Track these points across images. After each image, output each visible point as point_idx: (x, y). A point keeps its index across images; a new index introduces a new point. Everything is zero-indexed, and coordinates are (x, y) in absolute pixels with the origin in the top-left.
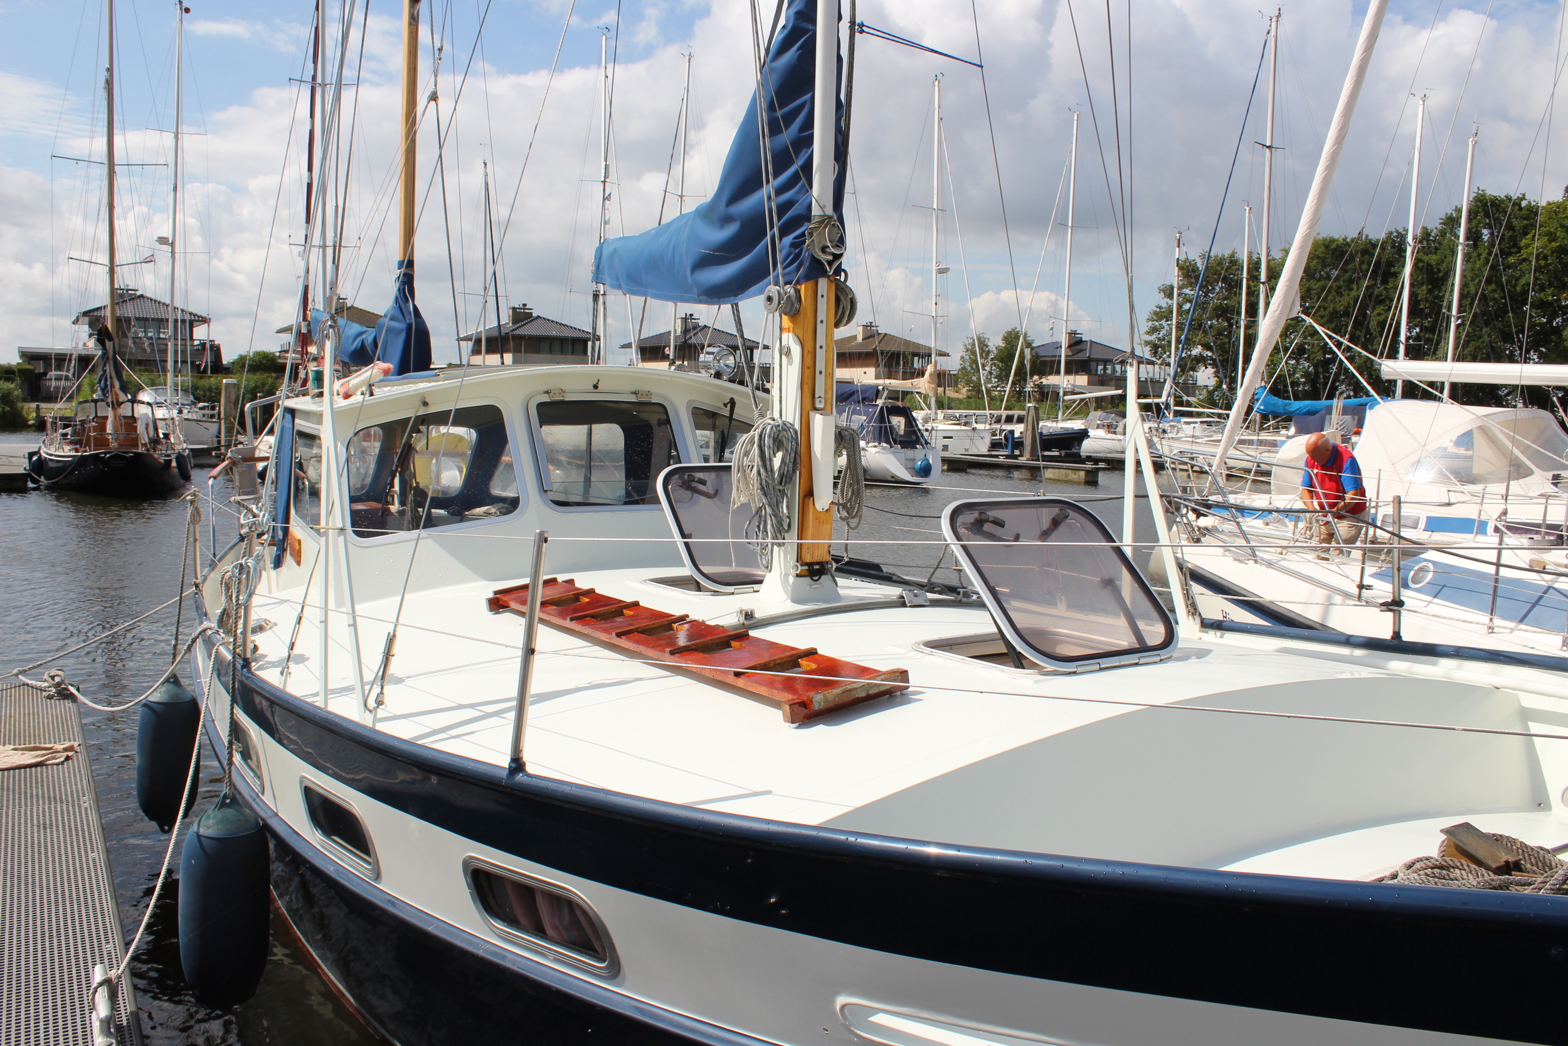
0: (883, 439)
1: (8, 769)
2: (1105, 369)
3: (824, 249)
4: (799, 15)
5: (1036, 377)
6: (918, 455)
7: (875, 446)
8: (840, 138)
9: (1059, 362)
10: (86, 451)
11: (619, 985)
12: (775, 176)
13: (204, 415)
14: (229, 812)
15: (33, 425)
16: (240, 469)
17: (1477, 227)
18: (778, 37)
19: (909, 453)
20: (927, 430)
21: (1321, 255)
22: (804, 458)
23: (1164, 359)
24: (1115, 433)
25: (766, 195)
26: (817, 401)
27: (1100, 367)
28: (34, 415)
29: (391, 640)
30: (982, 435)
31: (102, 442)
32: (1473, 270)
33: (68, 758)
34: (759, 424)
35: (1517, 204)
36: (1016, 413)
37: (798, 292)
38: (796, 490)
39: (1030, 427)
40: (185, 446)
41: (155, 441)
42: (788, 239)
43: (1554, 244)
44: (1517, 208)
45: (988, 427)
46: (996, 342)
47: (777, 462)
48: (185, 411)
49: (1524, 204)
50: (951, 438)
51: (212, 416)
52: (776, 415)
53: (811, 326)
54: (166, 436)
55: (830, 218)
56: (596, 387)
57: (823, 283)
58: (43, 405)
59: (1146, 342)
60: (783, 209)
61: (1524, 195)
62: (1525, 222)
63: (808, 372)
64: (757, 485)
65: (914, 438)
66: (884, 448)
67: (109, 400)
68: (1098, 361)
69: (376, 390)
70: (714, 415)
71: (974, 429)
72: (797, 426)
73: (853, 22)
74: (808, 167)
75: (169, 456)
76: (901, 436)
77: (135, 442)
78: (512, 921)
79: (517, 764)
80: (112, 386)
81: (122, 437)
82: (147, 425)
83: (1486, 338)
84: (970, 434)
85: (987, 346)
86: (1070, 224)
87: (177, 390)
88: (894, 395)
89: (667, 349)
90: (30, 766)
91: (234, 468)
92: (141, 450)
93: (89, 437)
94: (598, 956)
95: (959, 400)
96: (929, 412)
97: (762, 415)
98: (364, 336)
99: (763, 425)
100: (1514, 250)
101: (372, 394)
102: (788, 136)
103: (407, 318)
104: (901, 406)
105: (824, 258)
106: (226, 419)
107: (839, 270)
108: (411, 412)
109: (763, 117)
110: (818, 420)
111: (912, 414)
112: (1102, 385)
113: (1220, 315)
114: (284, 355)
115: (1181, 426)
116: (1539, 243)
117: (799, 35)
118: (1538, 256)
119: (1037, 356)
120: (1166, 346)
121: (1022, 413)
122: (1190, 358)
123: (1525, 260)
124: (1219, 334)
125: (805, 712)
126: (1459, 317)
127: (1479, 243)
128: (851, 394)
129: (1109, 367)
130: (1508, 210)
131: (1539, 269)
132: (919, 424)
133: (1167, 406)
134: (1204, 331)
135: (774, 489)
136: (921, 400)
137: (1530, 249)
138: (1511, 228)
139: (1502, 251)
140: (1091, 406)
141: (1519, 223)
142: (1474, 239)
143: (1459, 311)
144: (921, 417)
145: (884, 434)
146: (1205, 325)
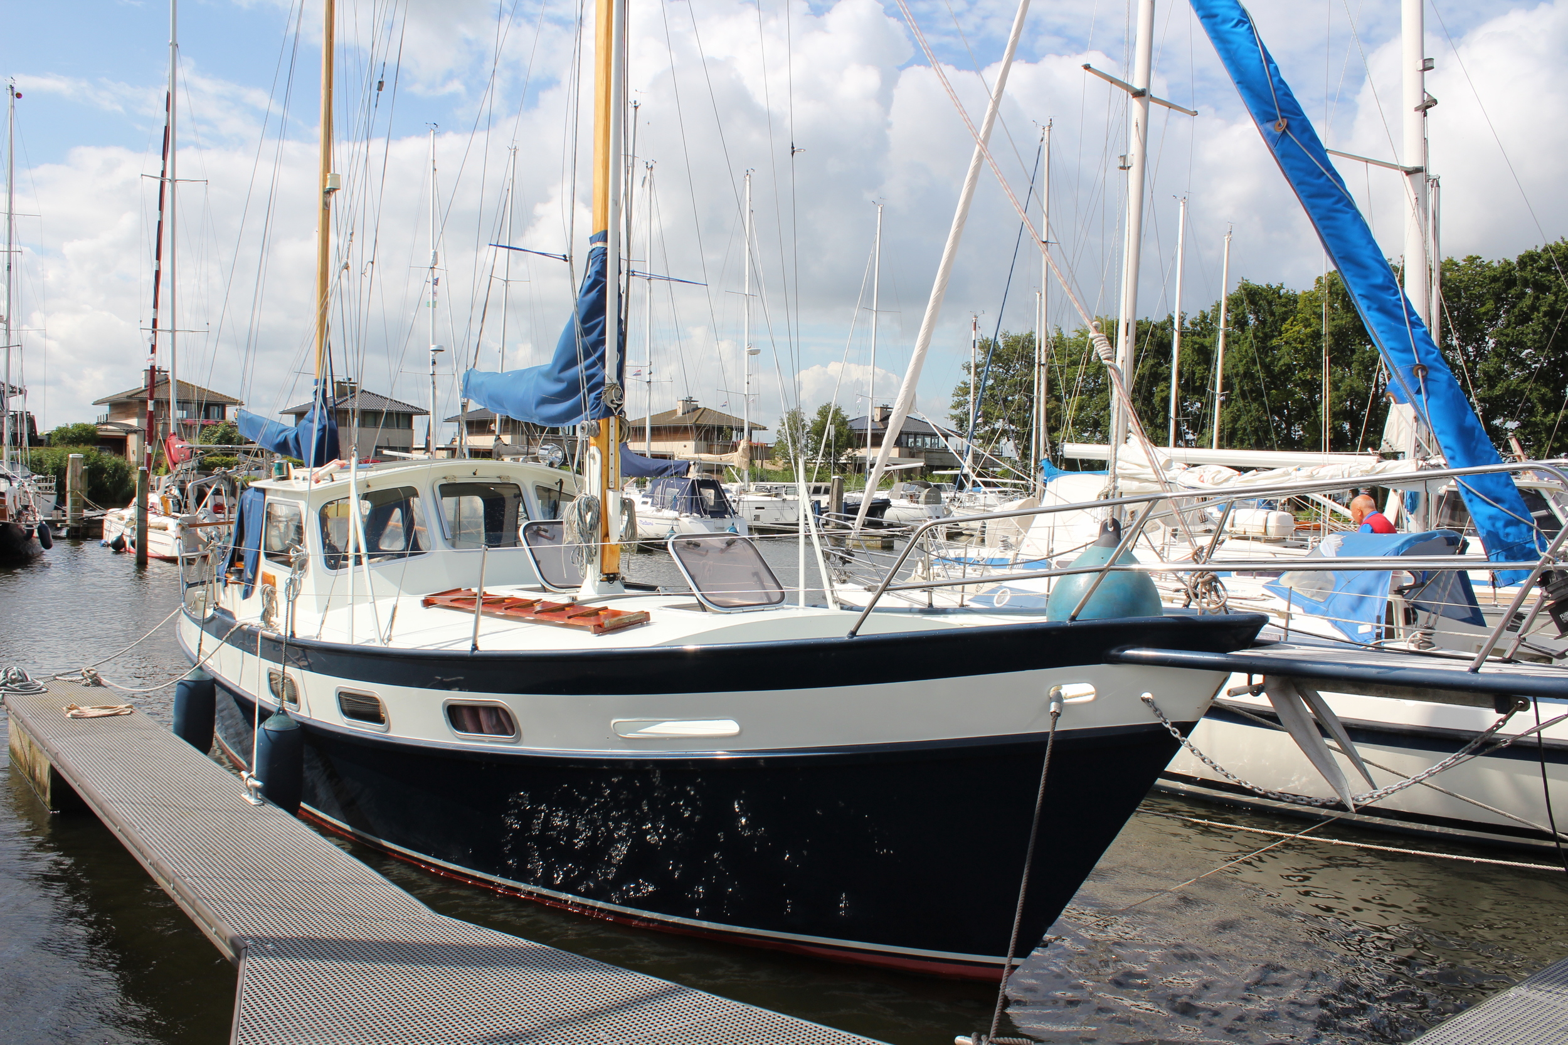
0: (694, 509)
1: (98, 717)
2: (915, 442)
3: (612, 402)
4: (597, 273)
5: (850, 450)
6: (727, 521)
7: (687, 516)
8: (621, 338)
9: (866, 435)
11: (519, 745)
12: (585, 359)
14: (282, 717)
18: (588, 283)
19: (718, 522)
20: (734, 501)
22: (603, 515)
24: (918, 502)
25: (580, 369)
26: (610, 484)
27: (911, 440)
30: (791, 505)
33: (132, 712)
34: (579, 496)
35: (1276, 292)
36: (823, 485)
37: (598, 424)
38: (599, 533)
39: (835, 497)
40: (39, 517)
41: (20, 513)
42: (593, 395)
43: (1309, 330)
44: (1277, 296)
46: (810, 416)
47: (588, 518)
48: (26, 484)
49: (1282, 292)
50: (763, 508)
52: (588, 492)
53: (606, 444)
54: (26, 508)
55: (615, 384)
56: (475, 474)
57: (612, 419)
60: (590, 378)
61: (1282, 284)
62: (1284, 309)
63: (605, 468)
64: (577, 531)
65: (723, 508)
66: (695, 518)
68: (908, 434)
69: (336, 476)
70: (549, 490)
71: (784, 500)
72: (599, 498)
73: (628, 271)
74: (602, 358)
75: (31, 526)
76: (711, 507)
77: (3, 513)
78: (466, 730)
79: (475, 647)
82: (15, 497)
83: (1254, 413)
84: (780, 505)
85: (803, 419)
88: (709, 469)
89: (493, 425)
90: (112, 715)
92: (9, 520)
94: (510, 734)
95: (776, 472)
96: (742, 484)
97: (580, 492)
98: (286, 433)
99: (580, 497)
100: (1276, 334)
101: (333, 480)
102: (594, 336)
103: (322, 421)
104: (712, 478)
105: (613, 406)
106: (72, 492)
107: (621, 412)
109: (578, 330)
110: (611, 495)
111: (724, 486)
112: (913, 457)
113: (1020, 390)
114: (105, 427)
115: (978, 495)
116: (1296, 328)
117: (597, 283)
118: (1295, 340)
119: (851, 430)
120: (968, 420)
121: (829, 484)
122: (994, 431)
123: (1286, 343)
124: (1019, 409)
125: (601, 630)
126: (1222, 395)
127: (1246, 327)
128: (666, 469)
129: (919, 440)
130: (1270, 298)
131: (1296, 351)
132: (728, 495)
133: (966, 476)
134: (1005, 406)
135: (587, 533)
136: (734, 473)
137: (1288, 334)
138: (1272, 314)
139: (1265, 334)
140: (896, 479)
141: (1278, 310)
142: (1241, 323)
143: (1223, 389)
144: (731, 489)
145: (696, 505)
146: (1005, 400)
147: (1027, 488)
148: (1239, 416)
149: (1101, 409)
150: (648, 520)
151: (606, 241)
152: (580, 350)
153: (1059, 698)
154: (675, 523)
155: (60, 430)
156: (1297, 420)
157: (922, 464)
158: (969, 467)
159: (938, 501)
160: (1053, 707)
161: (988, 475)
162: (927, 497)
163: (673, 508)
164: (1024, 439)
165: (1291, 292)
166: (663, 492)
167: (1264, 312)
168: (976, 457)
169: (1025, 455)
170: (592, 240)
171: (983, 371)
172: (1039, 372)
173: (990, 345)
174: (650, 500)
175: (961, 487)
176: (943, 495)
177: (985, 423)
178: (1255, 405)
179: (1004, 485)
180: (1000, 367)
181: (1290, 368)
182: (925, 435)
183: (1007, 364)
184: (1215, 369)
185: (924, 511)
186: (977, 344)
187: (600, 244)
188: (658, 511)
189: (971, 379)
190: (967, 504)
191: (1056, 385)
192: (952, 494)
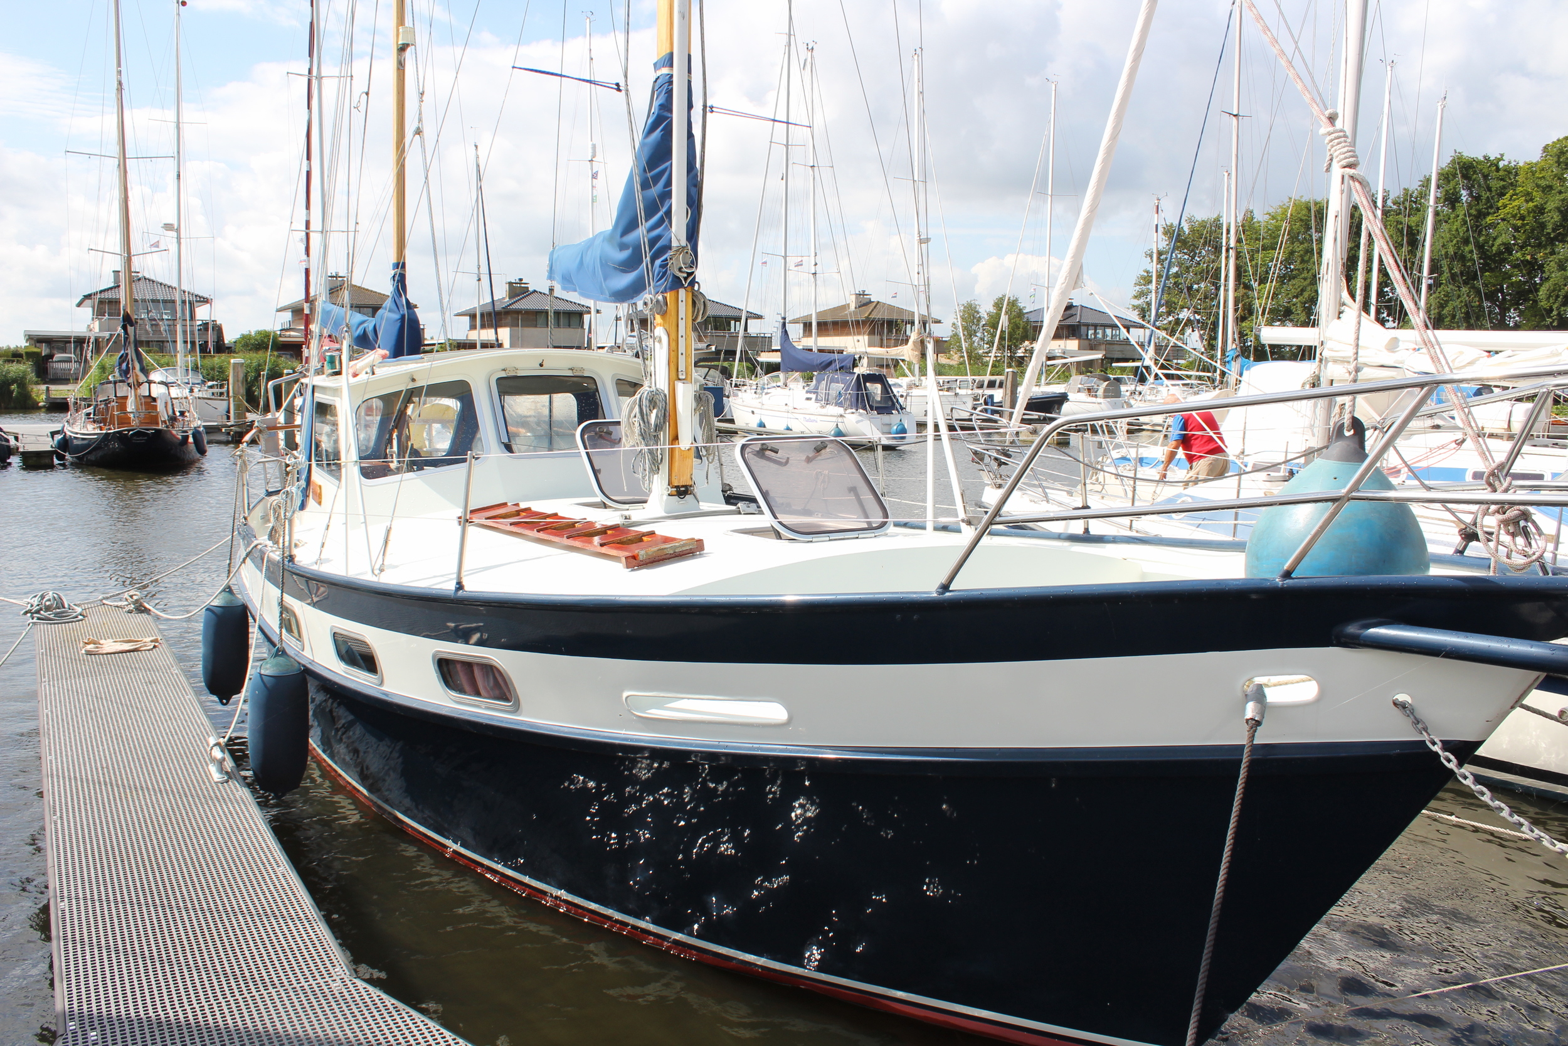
0: (860, 405)
1: (114, 653)
2: (1095, 334)
3: (680, 269)
4: (662, 107)
5: (1027, 343)
6: (894, 418)
7: (853, 413)
8: (694, 190)
10: (110, 429)
11: (519, 715)
12: (646, 221)
13: (213, 394)
14: (280, 660)
15: (44, 407)
16: (265, 436)
17: (1455, 188)
18: (651, 120)
19: (885, 418)
20: (901, 396)
21: (1304, 218)
22: (671, 414)
24: (1096, 396)
25: (641, 232)
26: (680, 373)
27: (1091, 332)
28: (44, 397)
29: (388, 531)
30: (964, 400)
31: (124, 420)
32: (1450, 230)
33: (155, 647)
35: (1495, 164)
36: (997, 379)
37: (665, 298)
38: (666, 435)
39: (1009, 392)
40: (199, 422)
41: (173, 419)
42: (658, 262)
43: (1531, 204)
44: (1495, 168)
45: (970, 392)
46: (986, 309)
47: (652, 417)
48: (196, 390)
49: (1501, 164)
51: (221, 394)
52: (652, 385)
53: (674, 324)
54: (182, 413)
55: (685, 248)
56: (541, 365)
57: (682, 292)
58: (52, 387)
59: (1134, 306)
60: (653, 242)
61: (1502, 155)
62: (1502, 183)
63: (673, 354)
64: (638, 434)
65: (890, 403)
66: (861, 415)
67: (131, 381)
68: (1087, 325)
69: (377, 370)
71: (956, 394)
72: (666, 392)
73: (705, 106)
74: (669, 213)
75: (186, 432)
76: (877, 402)
77: (155, 420)
78: (461, 691)
79: (460, 586)
80: (134, 368)
81: (142, 415)
82: (166, 403)
83: (1464, 298)
84: (952, 399)
85: (978, 313)
86: (1050, 193)
87: (187, 370)
88: (881, 363)
90: (129, 651)
91: (261, 435)
92: (161, 427)
93: (112, 416)
94: (507, 700)
95: (950, 366)
96: (913, 378)
98: (365, 325)
99: (642, 391)
100: (1492, 211)
101: (373, 374)
102: (655, 190)
103: (401, 309)
104: (882, 373)
105: (682, 276)
106: (234, 397)
107: (693, 282)
108: (403, 386)
109: (637, 180)
110: (680, 387)
111: (891, 381)
112: (1091, 349)
113: (1207, 278)
114: (288, 333)
115: (1160, 388)
116: (1516, 203)
117: (661, 121)
118: (1514, 216)
119: (1028, 322)
120: (1150, 310)
121: (1002, 378)
122: (1178, 322)
123: (1503, 220)
124: (1206, 298)
125: (635, 563)
126: (1430, 278)
127: (1457, 205)
128: (830, 363)
129: (1100, 332)
130: (1485, 171)
131: (1516, 229)
132: (895, 390)
133: (1147, 368)
134: (1190, 295)
135: (650, 435)
136: (905, 367)
137: (1507, 210)
138: (1489, 189)
139: (1480, 212)
140: (1073, 371)
141: (1495, 184)
142: (1452, 200)
143: (1431, 272)
144: (899, 384)
145: (861, 401)
146: (1190, 288)
147: (1213, 381)
148: (1447, 302)
149: (1294, 297)
150: (812, 417)
151: (671, 66)
152: (640, 206)
153: (1259, 695)
154: (840, 419)
155: (243, 337)
156: (1512, 305)
157: (1100, 356)
158: (1151, 359)
159: (1118, 394)
160: (1250, 710)
161: (1172, 366)
162: (1106, 391)
163: (839, 404)
164: (1211, 330)
165: (1513, 164)
166: (828, 388)
167: (1479, 186)
168: (1159, 349)
169: (1211, 347)
170: (656, 66)
171: (1166, 259)
172: (1227, 257)
173: (1174, 231)
174: (813, 396)
175: (1142, 380)
176: (1123, 388)
177: (1169, 313)
178: (1464, 290)
179: (1189, 377)
180: (1185, 254)
181: (1508, 249)
182: (1105, 326)
183: (1193, 251)
184: (1422, 252)
185: (1103, 406)
186: (1160, 230)
187: (665, 71)
188: (823, 407)
189: (1153, 267)
190: (1149, 398)
191: (1246, 271)
192: (1132, 387)
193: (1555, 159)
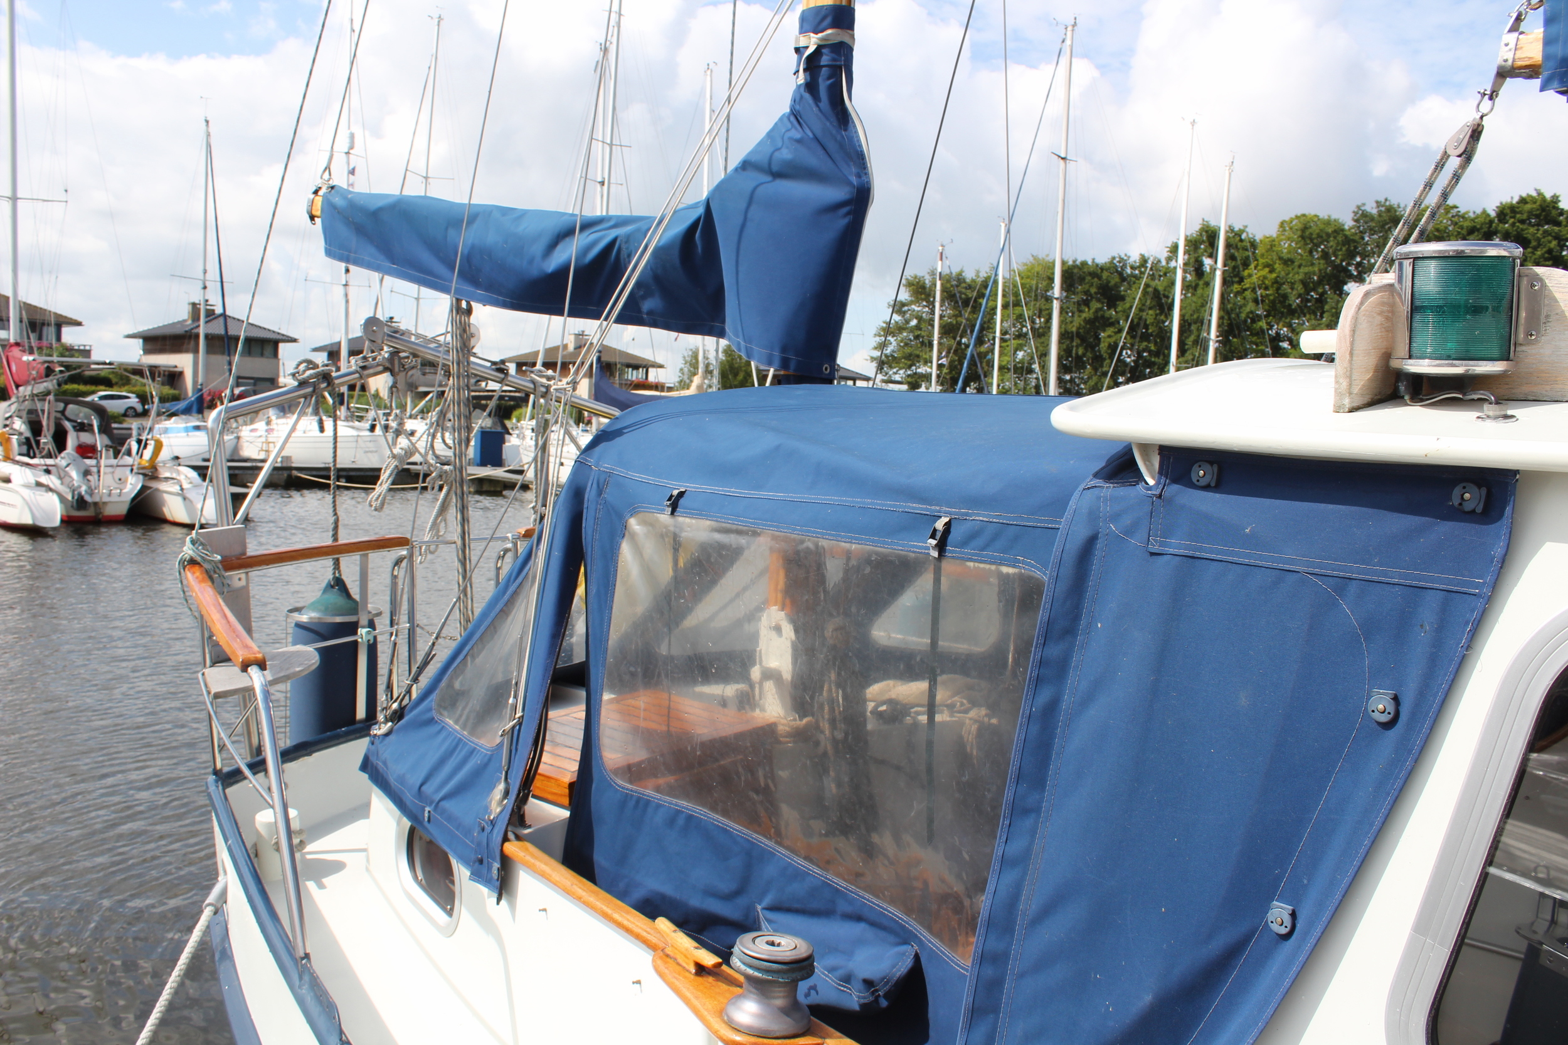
17: (1199, 256)
23: (890, 376)
35: (1241, 236)
43: (1273, 275)
44: (1238, 239)
49: (1244, 235)
59: (872, 358)
61: (1245, 227)
62: (1246, 253)
100: (1237, 279)
116: (1260, 274)
118: (1259, 286)
123: (1250, 289)
130: (1231, 241)
137: (1252, 279)
138: (1234, 258)
139: (1225, 280)
141: (1240, 254)
142: (1196, 268)
165: (1252, 236)
171: (907, 311)
180: (925, 306)
181: (1255, 317)
186: (904, 281)
193: (1299, 233)
